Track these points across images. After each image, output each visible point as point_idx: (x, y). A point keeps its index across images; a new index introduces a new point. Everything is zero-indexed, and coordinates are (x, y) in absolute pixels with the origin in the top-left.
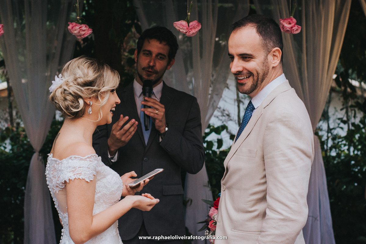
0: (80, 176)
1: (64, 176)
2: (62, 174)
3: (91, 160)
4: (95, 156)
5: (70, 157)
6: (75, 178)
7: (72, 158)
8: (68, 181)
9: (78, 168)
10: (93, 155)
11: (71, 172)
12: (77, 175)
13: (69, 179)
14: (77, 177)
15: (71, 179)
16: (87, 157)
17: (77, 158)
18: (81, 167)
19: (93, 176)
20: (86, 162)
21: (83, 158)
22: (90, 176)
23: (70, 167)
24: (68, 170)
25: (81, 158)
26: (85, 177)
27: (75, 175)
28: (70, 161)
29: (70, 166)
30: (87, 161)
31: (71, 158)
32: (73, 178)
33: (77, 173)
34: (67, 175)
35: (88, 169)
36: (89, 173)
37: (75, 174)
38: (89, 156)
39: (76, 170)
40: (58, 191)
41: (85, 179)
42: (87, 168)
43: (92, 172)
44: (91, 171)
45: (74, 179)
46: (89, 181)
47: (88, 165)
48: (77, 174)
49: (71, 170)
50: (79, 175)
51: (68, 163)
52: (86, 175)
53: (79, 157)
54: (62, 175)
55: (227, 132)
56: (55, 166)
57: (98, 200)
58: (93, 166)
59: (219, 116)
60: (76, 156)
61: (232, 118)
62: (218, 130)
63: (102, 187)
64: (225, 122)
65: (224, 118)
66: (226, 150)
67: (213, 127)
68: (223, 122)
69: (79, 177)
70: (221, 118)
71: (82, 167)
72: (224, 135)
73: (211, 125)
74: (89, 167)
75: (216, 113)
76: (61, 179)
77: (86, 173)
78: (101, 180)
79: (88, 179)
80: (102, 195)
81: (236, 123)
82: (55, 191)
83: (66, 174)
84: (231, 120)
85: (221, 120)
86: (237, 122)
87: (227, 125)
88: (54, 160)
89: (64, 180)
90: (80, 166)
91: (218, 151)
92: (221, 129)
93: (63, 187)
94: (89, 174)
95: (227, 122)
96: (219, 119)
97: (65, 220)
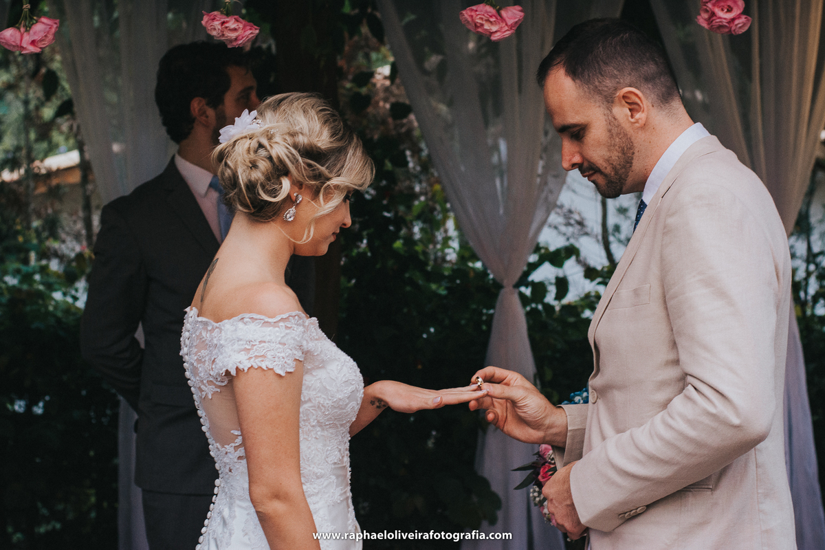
0: (263, 361)
1: (226, 360)
2: (222, 354)
3: (289, 326)
4: (296, 317)
5: (240, 317)
6: (250, 366)
7: (245, 320)
8: (233, 372)
9: (258, 343)
10: (294, 314)
11: (242, 352)
12: (256, 360)
13: (237, 368)
14: (256, 363)
15: (241, 367)
16: (278, 318)
17: (256, 319)
18: (265, 342)
19: (295, 363)
20: (277, 329)
21: (270, 320)
22: (285, 362)
23: (239, 340)
24: (236, 347)
25: (267, 320)
26: (275, 363)
27: (252, 360)
28: (241, 325)
29: (241, 337)
30: (279, 327)
31: (242, 319)
32: (245, 365)
33: (256, 354)
34: (232, 359)
35: (281, 346)
36: (283, 355)
37: (251, 358)
38: (284, 316)
39: (255, 347)
40: (212, 395)
41: (275, 369)
42: (279, 343)
43: (290, 352)
44: (288, 350)
45: (249, 368)
46: (283, 374)
47: (282, 337)
48: (256, 357)
49: (243, 347)
50: (260, 359)
51: (236, 330)
52: (276, 359)
53: (262, 317)
54: (220, 357)
55: (578, 261)
56: (204, 334)
57: (305, 418)
58: (294, 339)
59: (560, 224)
60: (255, 316)
61: (588, 230)
62: (557, 258)
63: (314, 389)
64: (574, 238)
65: (570, 229)
66: (576, 302)
67: (547, 249)
68: (568, 239)
69: (260, 365)
70: (563, 229)
71: (267, 340)
72: (571, 269)
73: (541, 245)
74: (282, 341)
75: (554, 218)
76: (218, 366)
77: (278, 354)
78: (314, 373)
79: (281, 369)
80: (315, 407)
81: (598, 241)
82: (204, 393)
83: (230, 356)
84: (586, 234)
85: (564, 234)
86: (600, 237)
87: (577, 245)
88: (201, 322)
89: (224, 369)
90: (263, 339)
91: (557, 306)
92: (563, 255)
93: (223, 384)
94: (283, 358)
95: (577, 239)
96: (560, 233)
97: (226, 460)
